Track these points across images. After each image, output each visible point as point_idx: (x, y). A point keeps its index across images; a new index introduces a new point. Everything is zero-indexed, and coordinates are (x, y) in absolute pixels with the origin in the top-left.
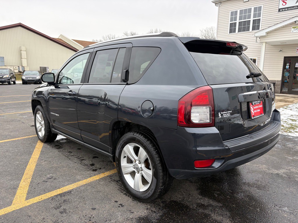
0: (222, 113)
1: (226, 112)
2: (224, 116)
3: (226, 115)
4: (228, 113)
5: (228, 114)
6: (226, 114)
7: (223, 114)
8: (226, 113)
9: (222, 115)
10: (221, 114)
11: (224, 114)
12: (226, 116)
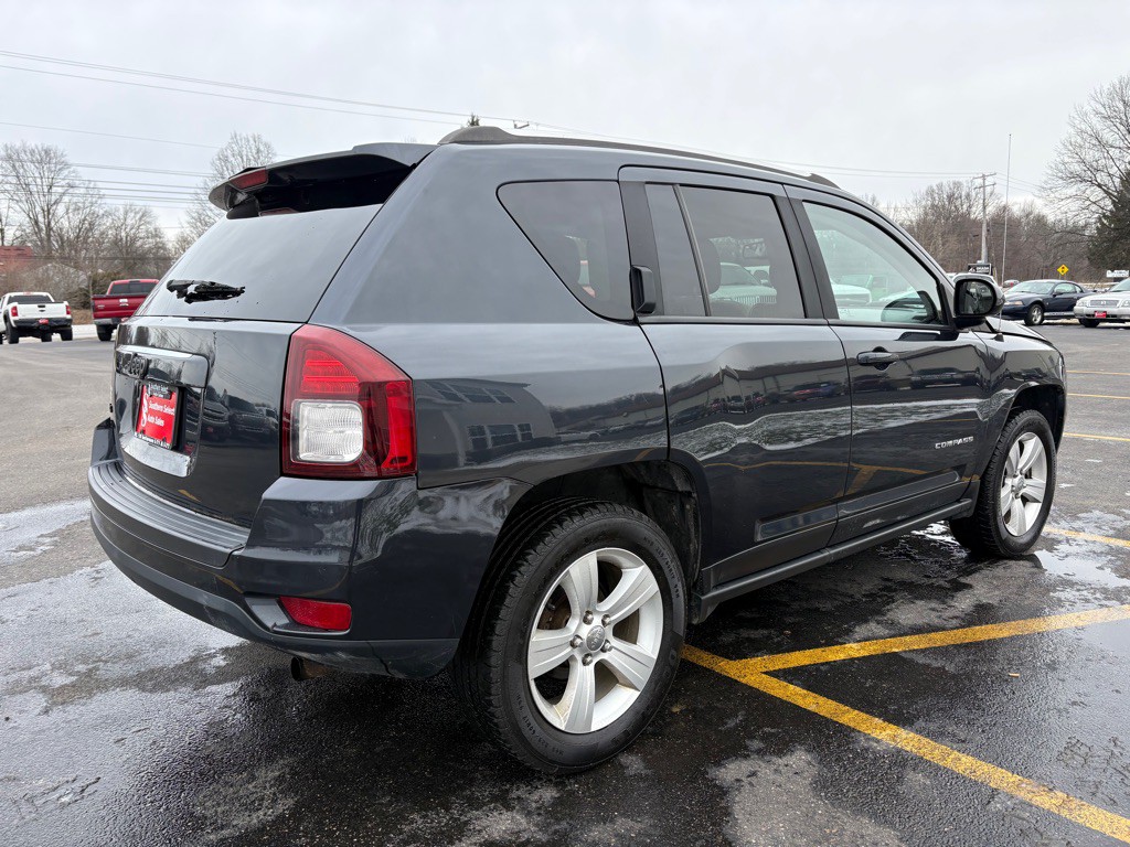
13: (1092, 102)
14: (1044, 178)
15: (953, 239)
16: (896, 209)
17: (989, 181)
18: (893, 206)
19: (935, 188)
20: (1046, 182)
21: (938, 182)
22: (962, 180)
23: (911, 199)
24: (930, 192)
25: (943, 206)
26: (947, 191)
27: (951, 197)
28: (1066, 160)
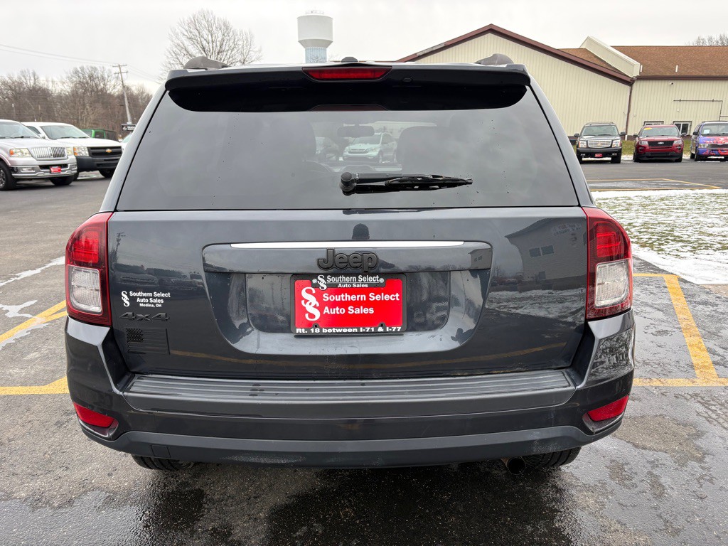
0: (132, 294)
1: (145, 294)
2: (141, 305)
3: (149, 303)
4: (154, 298)
5: (155, 301)
6: (147, 301)
7: (136, 297)
8: (148, 298)
9: (132, 299)
10: (128, 295)
11: (141, 298)
12: (147, 305)
13: (180, 27)
14: (161, 72)
15: (99, 106)
16: (53, 82)
17: (123, 69)
18: (50, 79)
19: (79, 70)
20: (162, 74)
21: (80, 65)
22: (97, 67)
23: (64, 76)
24: (76, 72)
25: (87, 83)
26: (87, 72)
27: (91, 77)
28: (172, 62)
